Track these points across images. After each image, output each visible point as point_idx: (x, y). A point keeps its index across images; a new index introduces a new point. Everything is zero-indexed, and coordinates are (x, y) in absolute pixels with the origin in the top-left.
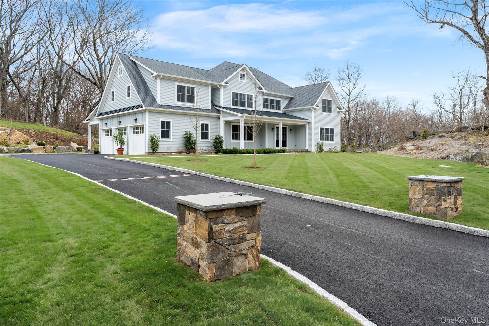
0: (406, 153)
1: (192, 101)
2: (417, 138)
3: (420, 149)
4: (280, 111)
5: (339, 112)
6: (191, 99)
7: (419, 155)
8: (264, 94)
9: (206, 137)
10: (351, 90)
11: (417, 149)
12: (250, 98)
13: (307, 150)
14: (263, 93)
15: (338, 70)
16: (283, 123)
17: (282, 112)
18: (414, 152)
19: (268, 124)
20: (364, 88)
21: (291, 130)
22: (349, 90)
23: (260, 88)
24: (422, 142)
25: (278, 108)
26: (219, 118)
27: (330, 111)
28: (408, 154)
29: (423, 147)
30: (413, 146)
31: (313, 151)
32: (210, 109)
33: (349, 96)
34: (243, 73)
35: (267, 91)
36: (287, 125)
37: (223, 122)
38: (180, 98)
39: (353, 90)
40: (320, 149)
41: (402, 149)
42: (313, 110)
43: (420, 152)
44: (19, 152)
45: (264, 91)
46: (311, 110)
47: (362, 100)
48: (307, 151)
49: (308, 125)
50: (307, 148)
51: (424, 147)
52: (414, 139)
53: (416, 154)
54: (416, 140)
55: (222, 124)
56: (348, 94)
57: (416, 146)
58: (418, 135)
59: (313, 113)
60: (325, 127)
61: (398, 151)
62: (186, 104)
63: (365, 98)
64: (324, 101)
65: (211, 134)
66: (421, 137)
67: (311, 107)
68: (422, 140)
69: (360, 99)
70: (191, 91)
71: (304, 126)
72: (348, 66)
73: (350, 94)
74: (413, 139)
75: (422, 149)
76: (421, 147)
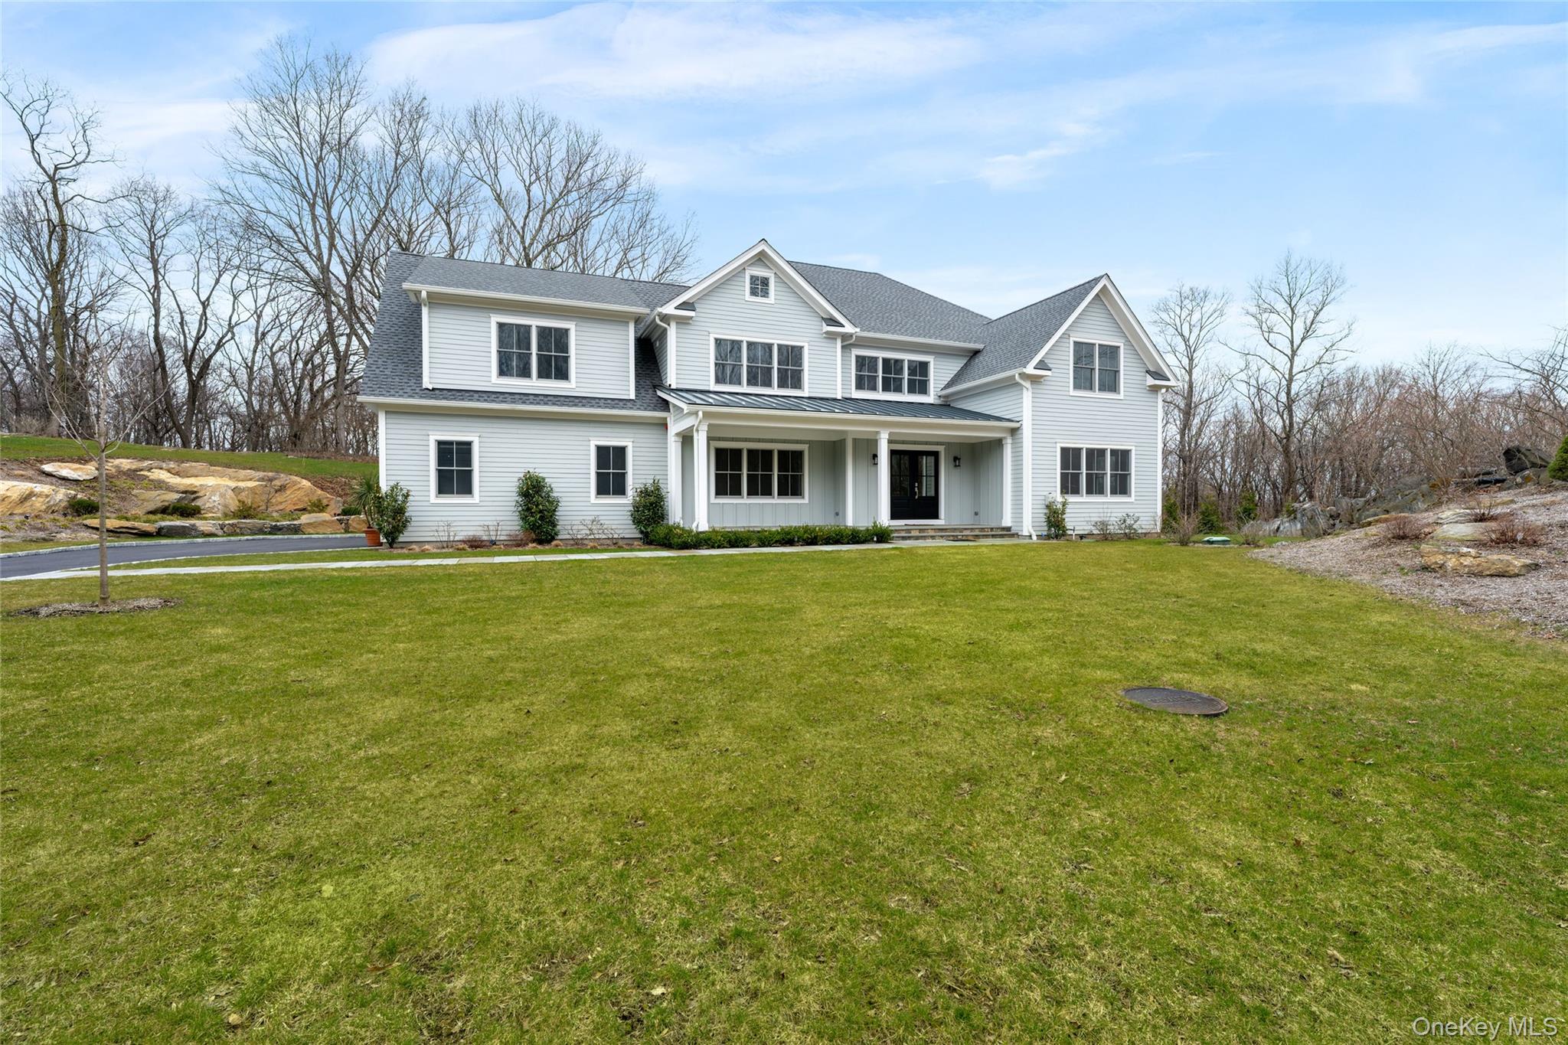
0: (1418, 561)
1: (562, 374)
2: (1526, 479)
3: (1524, 542)
4: (930, 399)
5: (1155, 389)
6: (556, 367)
7: (1505, 585)
8: (848, 343)
9: (620, 490)
10: (1297, 342)
11: (1505, 541)
12: (792, 356)
13: (1009, 529)
14: (845, 337)
15: (1256, 286)
16: (890, 434)
17: (938, 402)
18: (1467, 561)
19: (855, 440)
20: (1346, 332)
21: (956, 459)
22: (1292, 342)
23: (832, 322)
24: (1549, 498)
25: (919, 385)
26: (665, 426)
27: (1110, 383)
28: (1425, 568)
29: (1544, 529)
30: (1481, 519)
31: (1026, 533)
32: (633, 397)
33: (1292, 360)
34: (760, 272)
35: (858, 330)
36: (938, 444)
37: (673, 439)
38: (511, 363)
39: (1303, 340)
40: (1055, 522)
41: (1403, 537)
42: (1027, 384)
43: (1516, 560)
44: (265, 533)
45: (849, 328)
46: (1017, 384)
47: (1340, 368)
48: (1007, 532)
49: (1009, 441)
50: (1007, 522)
51: (1557, 531)
52: (1505, 485)
53: (1480, 575)
54: (1519, 486)
55: (673, 444)
56: (1289, 352)
57: (1493, 525)
58: (1534, 465)
59: (1027, 396)
60: (1085, 444)
61: (1375, 546)
62: (534, 384)
63: (1350, 363)
64: (1083, 351)
65: (635, 479)
66: (1545, 475)
67: (1015, 372)
68: (1551, 488)
69: (1333, 367)
70: (556, 342)
71: (998, 443)
72: (1291, 269)
73: (1294, 353)
74: (1502, 481)
75: (1535, 544)
76: (1528, 530)
